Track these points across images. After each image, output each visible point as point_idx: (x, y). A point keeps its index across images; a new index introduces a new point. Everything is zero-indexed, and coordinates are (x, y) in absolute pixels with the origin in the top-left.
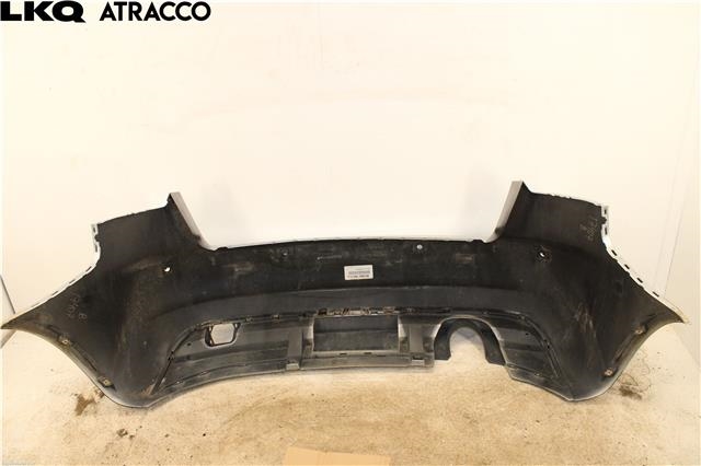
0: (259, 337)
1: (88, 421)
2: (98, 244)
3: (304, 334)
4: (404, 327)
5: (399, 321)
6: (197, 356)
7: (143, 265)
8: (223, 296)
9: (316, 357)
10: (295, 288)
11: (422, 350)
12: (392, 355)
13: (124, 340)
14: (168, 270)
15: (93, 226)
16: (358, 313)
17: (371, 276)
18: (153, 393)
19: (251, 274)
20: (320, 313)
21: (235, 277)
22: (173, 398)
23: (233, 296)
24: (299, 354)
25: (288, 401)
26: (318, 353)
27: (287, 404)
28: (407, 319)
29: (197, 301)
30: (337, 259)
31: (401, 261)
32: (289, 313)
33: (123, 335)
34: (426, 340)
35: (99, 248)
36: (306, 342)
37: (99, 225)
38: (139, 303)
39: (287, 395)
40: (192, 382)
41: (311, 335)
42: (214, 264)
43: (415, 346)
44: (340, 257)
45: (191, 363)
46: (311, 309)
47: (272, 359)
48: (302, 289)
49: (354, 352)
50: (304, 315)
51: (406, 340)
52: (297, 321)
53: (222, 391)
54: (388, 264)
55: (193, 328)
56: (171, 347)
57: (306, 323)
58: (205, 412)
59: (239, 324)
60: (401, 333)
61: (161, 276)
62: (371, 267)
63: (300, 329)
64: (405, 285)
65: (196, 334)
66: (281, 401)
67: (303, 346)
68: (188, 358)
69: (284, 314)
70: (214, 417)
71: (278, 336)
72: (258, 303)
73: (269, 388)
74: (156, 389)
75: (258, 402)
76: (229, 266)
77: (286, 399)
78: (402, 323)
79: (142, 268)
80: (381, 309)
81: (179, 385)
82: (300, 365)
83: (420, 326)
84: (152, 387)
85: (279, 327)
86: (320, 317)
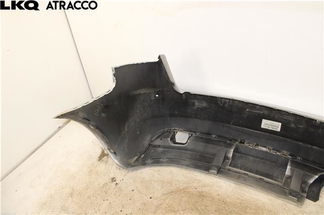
0: (200, 146)
1: (102, 166)
2: (115, 78)
3: (226, 152)
4: (291, 169)
5: (289, 164)
6: (164, 147)
7: (143, 91)
8: (186, 116)
9: (229, 170)
10: (229, 123)
11: (298, 189)
12: (278, 186)
13: (126, 130)
14: (157, 96)
15: (112, 68)
16: (264, 149)
17: (279, 130)
18: (134, 162)
19: (205, 108)
20: (241, 142)
21: (195, 108)
22: (144, 168)
23: (192, 118)
24: (220, 165)
25: (203, 194)
26: (230, 168)
27: (202, 195)
28: (295, 164)
29: (172, 115)
30: (259, 114)
31: (302, 126)
32: (222, 137)
33: (126, 127)
34: (304, 182)
35: (115, 81)
36: (226, 158)
37: (115, 68)
38: (138, 111)
39: (204, 189)
40: (157, 162)
41: (230, 155)
42: (184, 98)
43: (295, 185)
44: (262, 113)
45: (160, 149)
46: (235, 138)
47: (203, 163)
48: (233, 124)
49: (253, 175)
50: (231, 140)
51: (290, 177)
52: (225, 143)
53: (170, 173)
54: (293, 126)
55: (166, 129)
56: (151, 138)
57: (230, 146)
58: (157, 183)
59: (192, 135)
60: (288, 172)
61: (153, 98)
62: (280, 124)
63: (226, 149)
64: (301, 141)
65: (168, 133)
66: (199, 192)
67: (224, 160)
68: (159, 146)
69: (219, 136)
70: (160, 188)
71: (211, 149)
72: (206, 125)
73: (196, 180)
74: (137, 160)
75: (186, 188)
76: (193, 101)
77: (202, 192)
78: (291, 166)
79: (142, 92)
80: (279, 151)
81: (149, 161)
82: (218, 173)
83: (302, 172)
84: (136, 157)
85: (213, 144)
86: (240, 145)
